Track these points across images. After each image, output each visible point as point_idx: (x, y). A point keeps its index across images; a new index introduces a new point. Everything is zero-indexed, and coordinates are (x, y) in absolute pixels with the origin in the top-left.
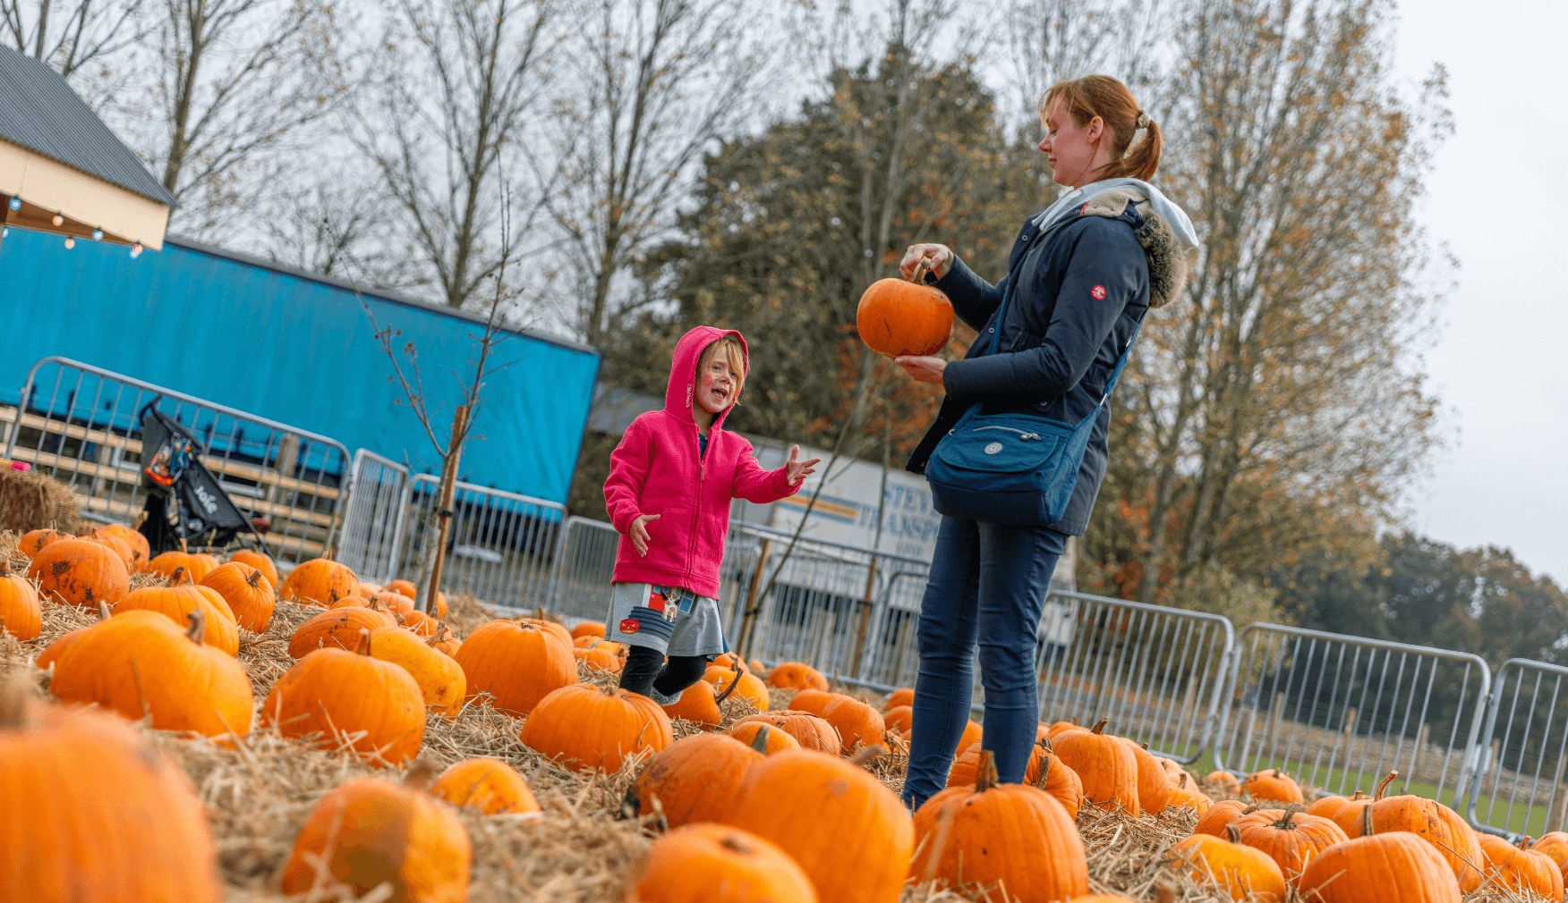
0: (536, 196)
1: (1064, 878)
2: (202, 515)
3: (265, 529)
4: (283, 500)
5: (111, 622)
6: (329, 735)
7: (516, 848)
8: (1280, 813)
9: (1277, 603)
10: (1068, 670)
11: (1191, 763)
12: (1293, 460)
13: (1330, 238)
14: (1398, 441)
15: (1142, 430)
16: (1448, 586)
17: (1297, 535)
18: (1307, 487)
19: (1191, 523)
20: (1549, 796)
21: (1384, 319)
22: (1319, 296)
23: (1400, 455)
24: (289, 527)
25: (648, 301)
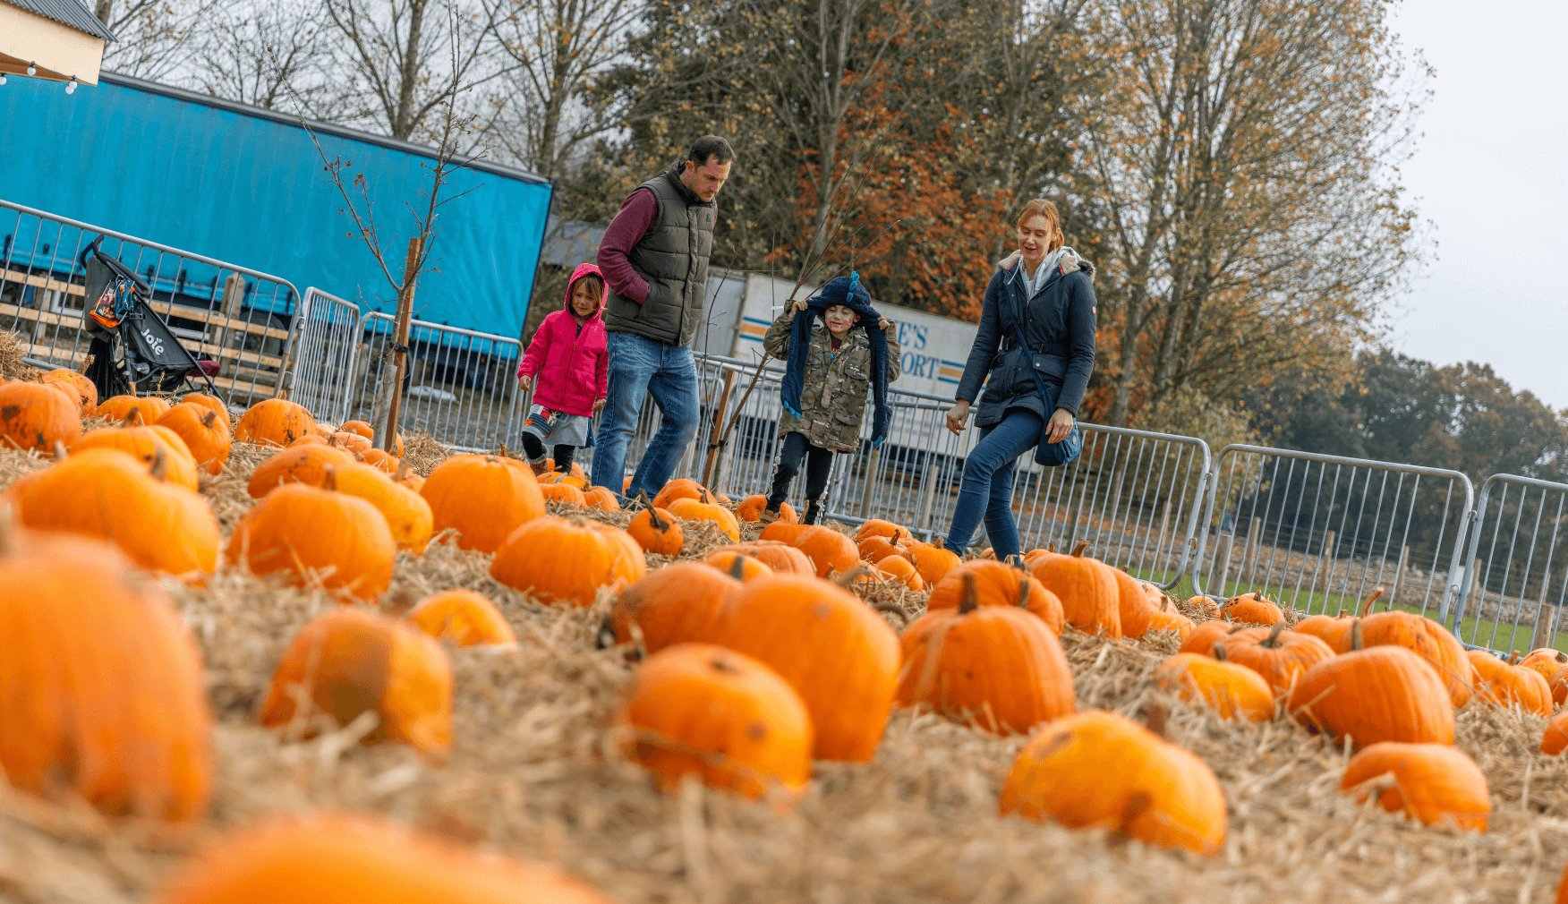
0: (482, 22)
1: (1050, 701)
2: (150, 359)
3: (214, 372)
4: (230, 342)
5: (67, 462)
6: (296, 571)
7: (496, 679)
8: (1266, 632)
9: (1252, 425)
10: (1041, 499)
11: (1169, 588)
12: (1266, 278)
13: (1301, 48)
14: (1374, 256)
15: (1110, 251)
16: (1426, 405)
17: (1271, 355)
18: (1283, 305)
19: (1163, 346)
20: (1533, 615)
21: (1358, 131)
22: (1291, 109)
23: (1376, 270)
24: (239, 370)
25: (600, 129)
